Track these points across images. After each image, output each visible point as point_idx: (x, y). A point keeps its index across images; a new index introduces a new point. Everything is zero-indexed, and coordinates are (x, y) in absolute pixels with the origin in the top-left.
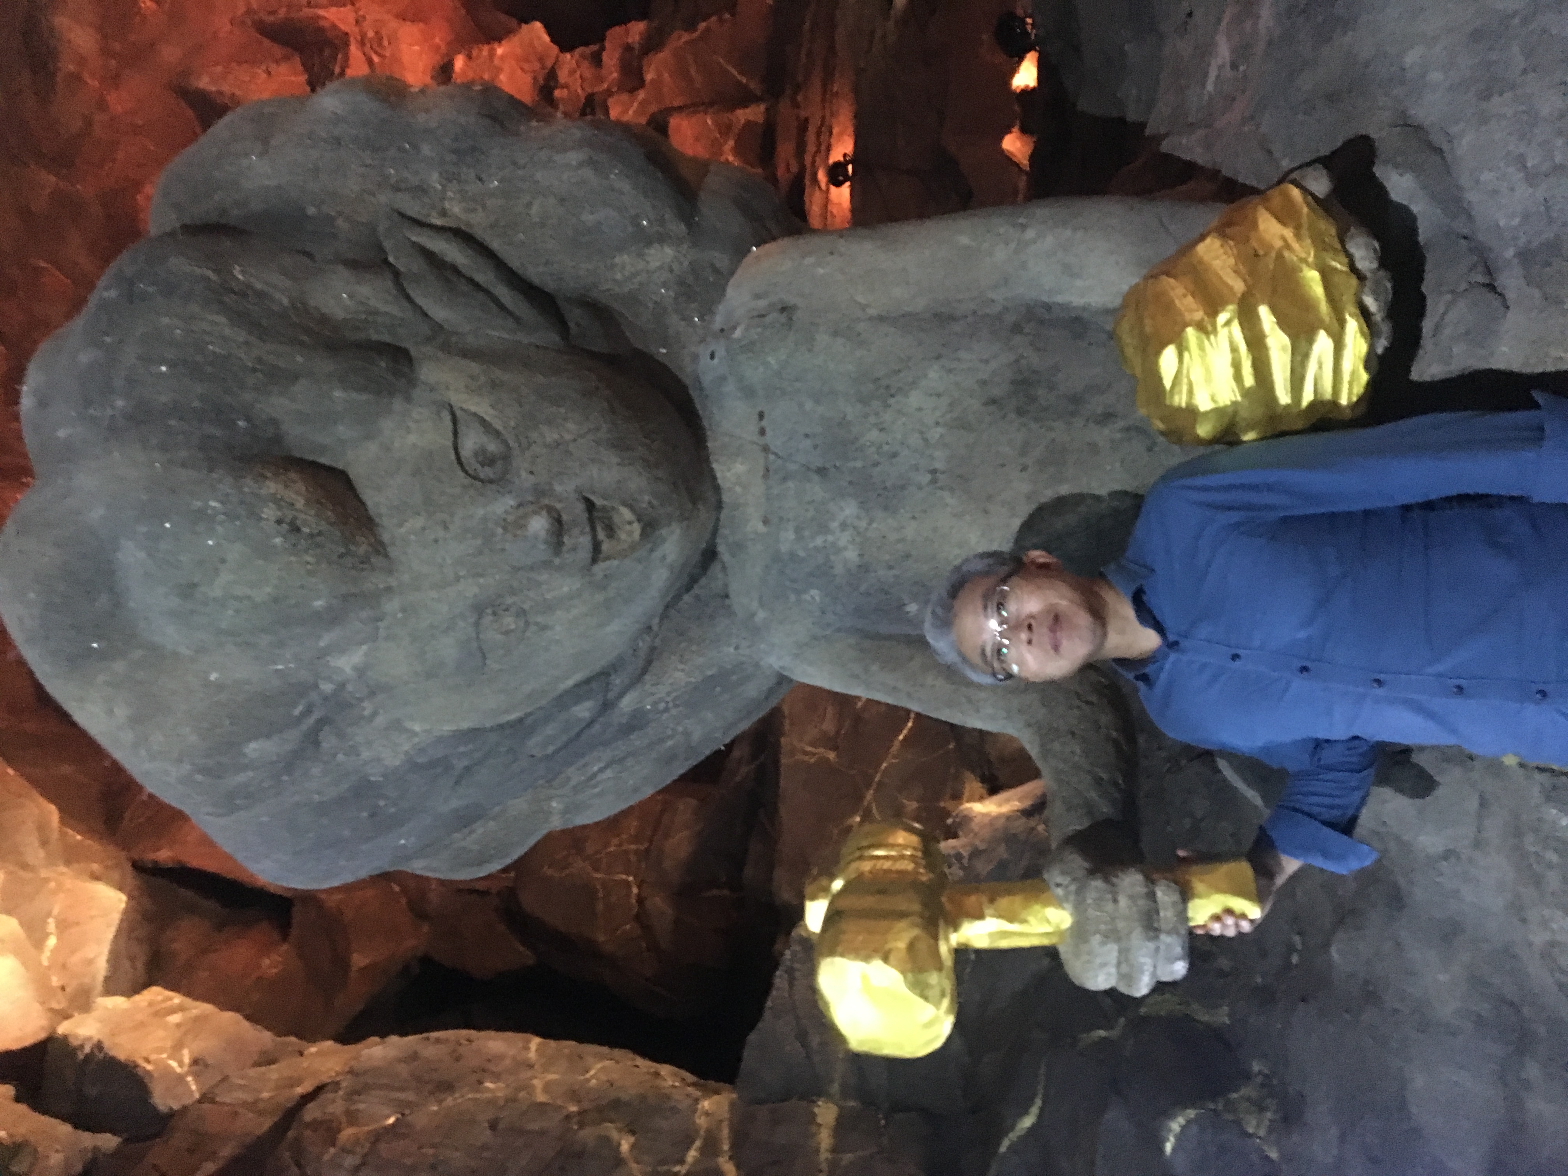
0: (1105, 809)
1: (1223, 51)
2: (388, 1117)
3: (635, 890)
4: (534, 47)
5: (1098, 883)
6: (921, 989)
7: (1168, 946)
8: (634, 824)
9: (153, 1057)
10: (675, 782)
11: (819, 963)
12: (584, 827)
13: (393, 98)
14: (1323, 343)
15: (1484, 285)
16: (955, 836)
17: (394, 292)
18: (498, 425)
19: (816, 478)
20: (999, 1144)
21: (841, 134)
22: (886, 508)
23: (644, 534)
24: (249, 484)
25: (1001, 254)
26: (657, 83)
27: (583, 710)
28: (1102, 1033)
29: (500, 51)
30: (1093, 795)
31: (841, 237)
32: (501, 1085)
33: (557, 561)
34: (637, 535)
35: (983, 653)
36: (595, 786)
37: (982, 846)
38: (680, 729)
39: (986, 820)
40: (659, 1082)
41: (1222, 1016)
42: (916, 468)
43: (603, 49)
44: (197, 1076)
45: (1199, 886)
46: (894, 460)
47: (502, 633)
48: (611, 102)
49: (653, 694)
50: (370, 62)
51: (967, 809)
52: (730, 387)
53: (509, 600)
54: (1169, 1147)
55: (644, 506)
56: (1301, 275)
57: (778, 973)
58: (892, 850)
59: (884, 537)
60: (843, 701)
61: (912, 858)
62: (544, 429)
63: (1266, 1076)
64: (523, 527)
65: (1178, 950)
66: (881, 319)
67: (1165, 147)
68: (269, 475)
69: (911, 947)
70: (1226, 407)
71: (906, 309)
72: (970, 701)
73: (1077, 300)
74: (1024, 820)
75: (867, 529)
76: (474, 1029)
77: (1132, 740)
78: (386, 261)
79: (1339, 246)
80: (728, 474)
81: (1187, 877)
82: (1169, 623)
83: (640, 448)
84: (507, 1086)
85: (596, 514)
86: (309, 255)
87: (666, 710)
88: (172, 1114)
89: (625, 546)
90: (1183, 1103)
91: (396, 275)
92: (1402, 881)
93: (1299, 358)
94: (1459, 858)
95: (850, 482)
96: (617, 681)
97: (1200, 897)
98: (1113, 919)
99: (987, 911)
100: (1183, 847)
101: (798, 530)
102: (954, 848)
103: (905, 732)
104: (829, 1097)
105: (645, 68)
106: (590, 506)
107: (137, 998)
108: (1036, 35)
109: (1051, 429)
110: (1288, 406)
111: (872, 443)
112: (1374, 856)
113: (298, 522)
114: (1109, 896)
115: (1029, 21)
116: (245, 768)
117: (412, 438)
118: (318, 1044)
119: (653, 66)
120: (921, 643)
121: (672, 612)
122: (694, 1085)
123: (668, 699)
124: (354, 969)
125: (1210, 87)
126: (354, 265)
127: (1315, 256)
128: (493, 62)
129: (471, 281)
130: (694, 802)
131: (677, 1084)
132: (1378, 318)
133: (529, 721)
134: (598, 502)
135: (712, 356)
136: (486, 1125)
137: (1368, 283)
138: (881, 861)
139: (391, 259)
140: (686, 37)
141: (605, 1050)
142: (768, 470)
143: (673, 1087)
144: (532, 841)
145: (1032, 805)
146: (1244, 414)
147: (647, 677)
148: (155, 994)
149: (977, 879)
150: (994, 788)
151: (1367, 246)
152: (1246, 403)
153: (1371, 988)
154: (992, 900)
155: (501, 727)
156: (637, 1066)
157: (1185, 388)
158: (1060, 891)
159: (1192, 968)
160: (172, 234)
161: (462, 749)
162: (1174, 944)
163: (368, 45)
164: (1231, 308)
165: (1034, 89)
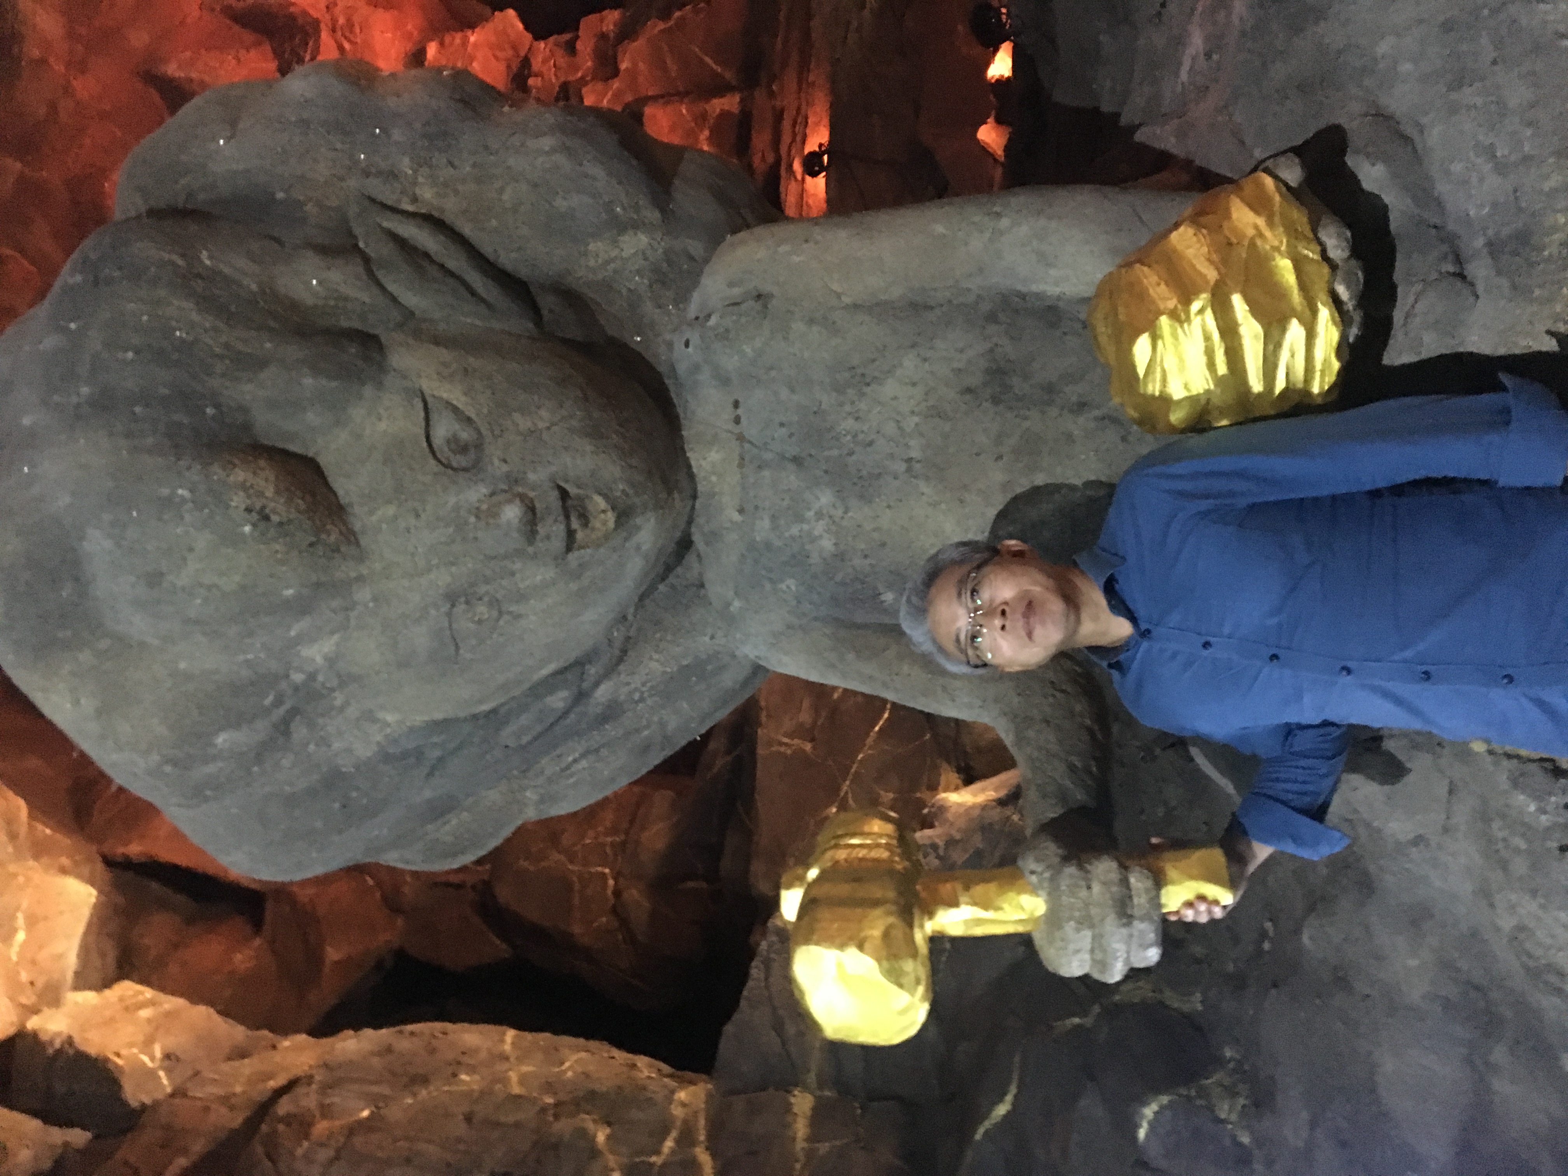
0: (1080, 796)
1: (1197, 42)
2: (363, 1110)
3: (611, 882)
4: (508, 36)
5: (1071, 870)
6: (895, 976)
7: (1141, 932)
8: (608, 817)
9: (124, 1052)
10: (650, 772)
11: (794, 951)
12: (560, 818)
13: (363, 82)
14: (1295, 332)
15: (1454, 274)
16: (931, 826)
17: (365, 277)
18: (471, 412)
19: (791, 467)
20: (974, 1132)
21: (817, 124)
22: (862, 497)
23: (619, 524)
24: (217, 472)
25: (977, 243)
26: (633, 73)
27: (558, 700)
28: (1076, 1020)
29: (472, 39)
30: (1068, 783)
31: (816, 224)
32: (477, 1077)
33: (531, 550)
34: (611, 524)
35: (958, 640)
36: (571, 776)
37: (958, 836)
38: (656, 719)
39: (962, 810)
40: (635, 1073)
41: (1195, 1003)
42: (892, 456)
43: (577, 37)
44: (169, 1071)
45: (1171, 872)
46: (868, 449)
47: (473, 622)
48: (584, 90)
49: (628, 684)
50: (341, 48)
51: (943, 799)
52: (705, 376)
53: (483, 589)
54: (1142, 1133)
55: (618, 494)
56: (1273, 263)
57: (753, 964)
58: (866, 839)
59: (859, 526)
60: (820, 692)
61: (888, 846)
62: (517, 416)
63: (1239, 1062)
64: (496, 515)
65: (1152, 936)
66: (856, 307)
67: (1139, 136)
68: (236, 461)
69: (886, 935)
70: (1198, 395)
71: (882, 298)
72: (944, 688)
73: (1052, 290)
74: (998, 810)
75: (842, 518)
76: (450, 1021)
77: (1106, 729)
78: (356, 246)
79: (1311, 235)
80: (703, 463)
81: (1162, 864)
82: (1141, 612)
83: (614, 436)
84: (483, 1079)
85: (570, 502)
86: (277, 240)
87: (642, 700)
88: (144, 1107)
89: (600, 534)
90: (1156, 1090)
91: (366, 260)
92: (1372, 868)
93: (1271, 347)
94: (1427, 845)
95: (826, 472)
96: (592, 671)
97: (1173, 883)
98: (1087, 905)
99: (963, 899)
100: (1157, 835)
101: (774, 518)
102: (930, 837)
103: (881, 723)
104: (806, 1088)
105: (619, 58)
106: (564, 494)
107: (107, 993)
108: (1011, 25)
109: (1026, 418)
110: (1259, 395)
111: (848, 433)
112: (1346, 842)
113: (267, 511)
114: (1083, 883)
115: (1004, 10)
116: (214, 758)
117: (383, 426)
118: (290, 1037)
119: (627, 55)
120: (896, 632)
121: (647, 602)
122: (670, 1076)
123: (644, 689)
124: (328, 962)
125: (1184, 76)
126: (324, 250)
127: (1288, 245)
128: (466, 49)
129: (442, 266)
130: (669, 794)
131: (653, 1075)
132: (1350, 306)
133: (503, 711)
134: (572, 490)
135: (687, 344)
136: (461, 1117)
137: (1340, 273)
138: (857, 850)
139: (361, 245)
140: (661, 26)
141: (581, 1041)
142: (742, 458)
143: (649, 1078)
144: (507, 831)
145: (1007, 795)
146: (1216, 401)
147: (621, 667)
148: (127, 988)
149: (952, 867)
150: (969, 778)
151: (1339, 235)
152: (1219, 391)
153: (1340, 974)
154: (967, 888)
155: (475, 717)
156: (613, 1058)
157: (1158, 376)
158: (1034, 879)
159: (1164, 955)
160: (138, 217)
161: (435, 739)
162: (1147, 930)
163: (339, 33)
164: (1204, 296)
165: (1008, 78)
